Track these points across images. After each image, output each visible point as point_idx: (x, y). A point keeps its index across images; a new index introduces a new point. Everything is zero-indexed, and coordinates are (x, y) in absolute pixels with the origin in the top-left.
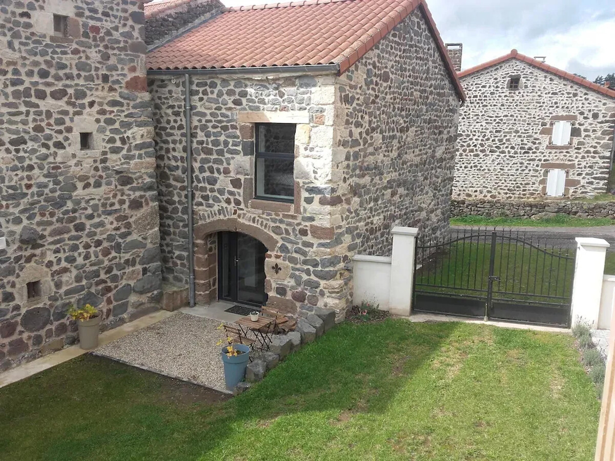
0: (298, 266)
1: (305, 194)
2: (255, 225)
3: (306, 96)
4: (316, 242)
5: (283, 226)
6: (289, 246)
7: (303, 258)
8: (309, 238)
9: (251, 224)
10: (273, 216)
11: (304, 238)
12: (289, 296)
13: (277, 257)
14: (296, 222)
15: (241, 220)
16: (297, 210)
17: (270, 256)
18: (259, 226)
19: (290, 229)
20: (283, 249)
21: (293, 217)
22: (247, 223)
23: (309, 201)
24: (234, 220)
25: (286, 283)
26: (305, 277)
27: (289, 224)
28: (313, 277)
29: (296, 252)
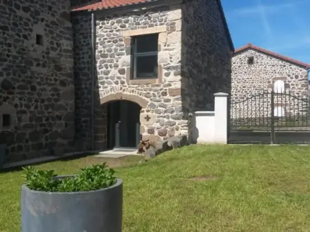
0: (161, 115)
1: (165, 71)
2: (134, 94)
3: (164, 17)
4: (172, 98)
5: (152, 92)
6: (156, 103)
7: (164, 109)
8: (168, 97)
9: (131, 93)
10: (146, 87)
11: (165, 97)
12: (156, 133)
13: (148, 111)
14: (159, 88)
15: (125, 93)
16: (160, 81)
17: (143, 111)
18: (136, 95)
19: (156, 93)
20: (152, 106)
21: (158, 86)
22: (129, 93)
23: (167, 75)
24: (121, 94)
25: (153, 126)
26: (166, 120)
27: (155, 91)
28: (171, 120)
29: (160, 106)
